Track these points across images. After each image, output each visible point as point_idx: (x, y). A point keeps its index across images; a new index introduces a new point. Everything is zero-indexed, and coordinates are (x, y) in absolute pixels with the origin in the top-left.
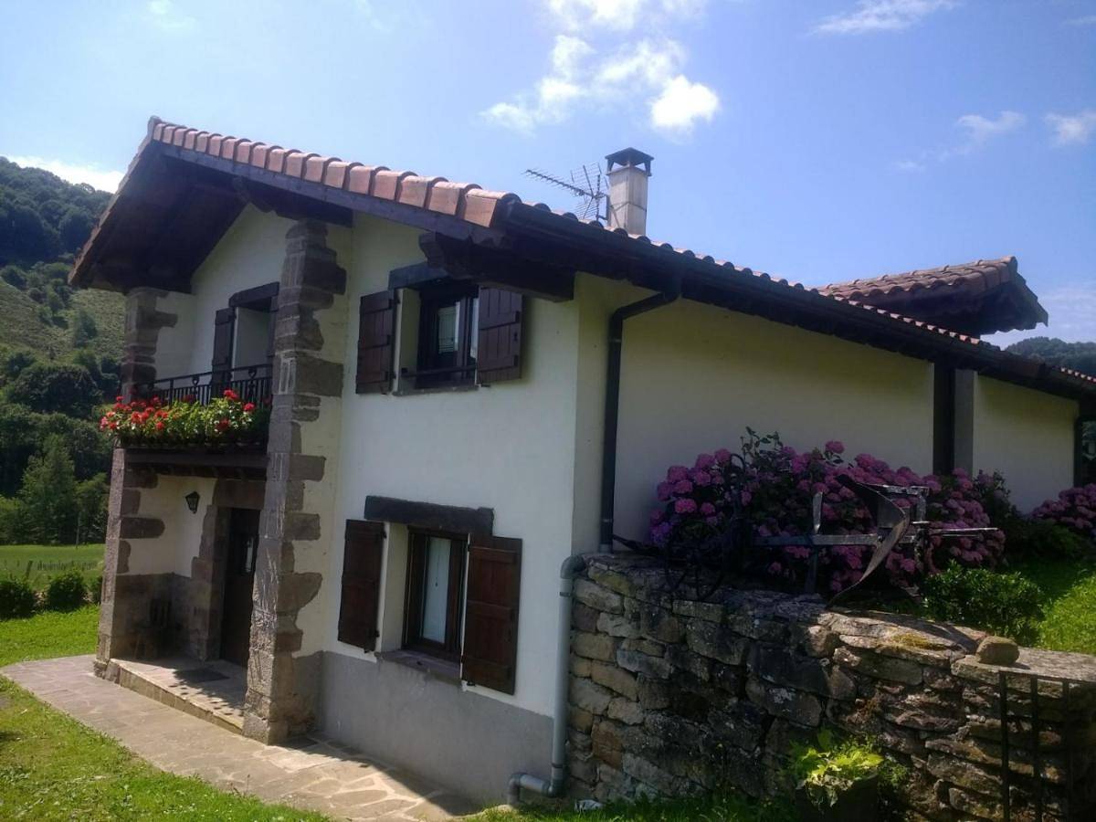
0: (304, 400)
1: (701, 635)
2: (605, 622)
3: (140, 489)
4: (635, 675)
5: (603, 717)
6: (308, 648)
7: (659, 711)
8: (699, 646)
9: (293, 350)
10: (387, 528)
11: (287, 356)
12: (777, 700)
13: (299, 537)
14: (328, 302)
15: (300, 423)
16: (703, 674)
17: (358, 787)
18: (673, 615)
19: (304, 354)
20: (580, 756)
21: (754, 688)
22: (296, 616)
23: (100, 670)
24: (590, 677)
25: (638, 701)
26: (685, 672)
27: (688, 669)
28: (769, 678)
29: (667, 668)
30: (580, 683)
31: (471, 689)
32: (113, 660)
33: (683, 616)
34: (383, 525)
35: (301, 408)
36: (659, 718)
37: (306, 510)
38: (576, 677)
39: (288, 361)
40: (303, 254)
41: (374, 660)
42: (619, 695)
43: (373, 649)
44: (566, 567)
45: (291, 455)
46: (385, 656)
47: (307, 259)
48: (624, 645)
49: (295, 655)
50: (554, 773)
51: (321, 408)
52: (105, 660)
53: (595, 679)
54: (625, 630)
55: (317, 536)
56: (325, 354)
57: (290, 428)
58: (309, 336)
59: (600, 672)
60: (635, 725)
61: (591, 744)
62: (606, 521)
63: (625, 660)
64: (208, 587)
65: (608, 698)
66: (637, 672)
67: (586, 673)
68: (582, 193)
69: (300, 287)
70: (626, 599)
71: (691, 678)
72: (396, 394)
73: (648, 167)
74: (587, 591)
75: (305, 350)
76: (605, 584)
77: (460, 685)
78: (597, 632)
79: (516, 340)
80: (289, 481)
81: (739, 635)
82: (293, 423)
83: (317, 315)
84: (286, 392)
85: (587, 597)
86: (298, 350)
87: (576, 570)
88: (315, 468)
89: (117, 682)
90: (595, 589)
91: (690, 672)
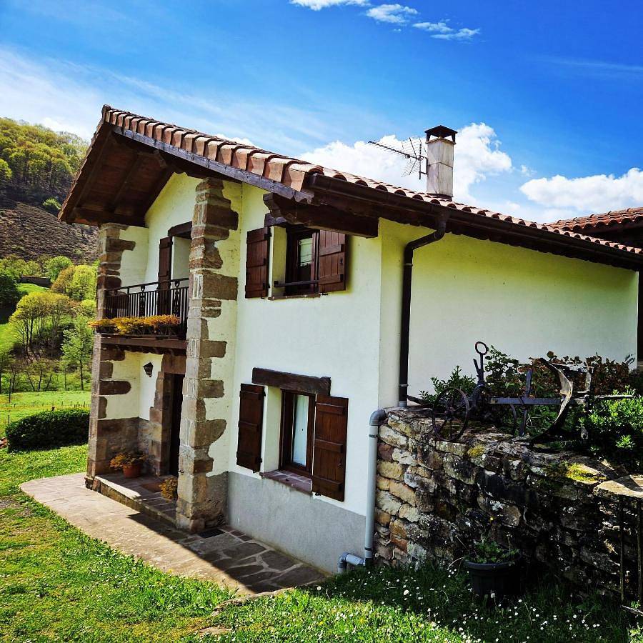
0: (209, 303)
1: (452, 464)
2: (396, 454)
3: (112, 361)
4: (414, 489)
5: (396, 517)
6: (217, 470)
7: (428, 513)
8: (451, 472)
9: (201, 269)
10: (266, 389)
11: (198, 273)
12: (494, 508)
13: (208, 396)
14: (225, 235)
15: (207, 319)
16: (453, 490)
17: (245, 563)
18: (437, 451)
19: (209, 272)
20: (383, 542)
21: (481, 500)
22: (208, 448)
23: (89, 484)
24: (389, 491)
25: (416, 507)
26: (442, 488)
27: (444, 486)
28: (490, 494)
29: (433, 485)
30: (383, 494)
31: (318, 497)
32: (97, 477)
33: (442, 451)
34: (263, 388)
35: (207, 308)
36: (428, 518)
37: (213, 377)
38: (381, 490)
39: (198, 276)
40: (206, 202)
41: (260, 477)
42: (406, 503)
43: (259, 470)
44: (373, 418)
45: (201, 341)
46: (266, 475)
47: (209, 206)
48: (409, 470)
49: (209, 475)
50: (366, 554)
51: (221, 308)
52: (92, 477)
53: (391, 492)
54: (409, 459)
55: (222, 395)
56: (223, 271)
57: (200, 322)
58: (212, 259)
59: (395, 487)
60: (414, 522)
61: (389, 534)
62: (402, 385)
63: (408, 480)
64: (160, 426)
65: (400, 504)
66: (416, 488)
67: (387, 488)
68: (409, 156)
69: (205, 225)
70: (410, 439)
71: (446, 492)
72: (270, 299)
73: (454, 138)
74: (387, 433)
75: (209, 269)
76: (397, 429)
77: (311, 495)
78: (392, 461)
79: (341, 264)
80: (200, 358)
81: (474, 465)
82: (202, 319)
83: (217, 245)
84: (197, 298)
85: (386, 437)
86: (204, 269)
87: (381, 419)
88: (219, 349)
89: (100, 492)
90: (391, 432)
91: (446, 488)
